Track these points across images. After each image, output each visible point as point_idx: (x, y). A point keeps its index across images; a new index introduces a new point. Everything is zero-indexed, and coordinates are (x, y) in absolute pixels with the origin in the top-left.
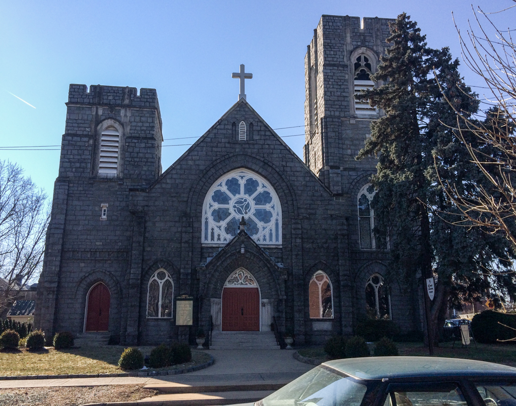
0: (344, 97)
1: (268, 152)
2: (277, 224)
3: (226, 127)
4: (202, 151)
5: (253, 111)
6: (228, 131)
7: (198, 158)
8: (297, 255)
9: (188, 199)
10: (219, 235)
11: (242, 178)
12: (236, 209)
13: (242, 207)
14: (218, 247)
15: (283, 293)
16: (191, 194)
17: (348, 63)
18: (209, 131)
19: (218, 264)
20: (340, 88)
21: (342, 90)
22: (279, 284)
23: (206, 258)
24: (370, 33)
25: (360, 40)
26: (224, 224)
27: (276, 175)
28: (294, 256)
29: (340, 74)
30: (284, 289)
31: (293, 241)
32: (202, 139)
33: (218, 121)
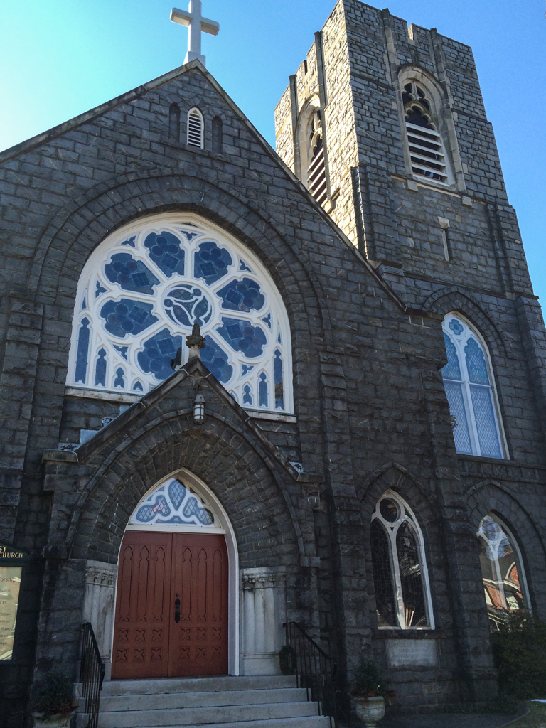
0: (393, 139)
1: (257, 188)
2: (278, 364)
3: (156, 108)
4: (87, 144)
5: (222, 95)
6: (161, 118)
7: (74, 156)
8: (339, 443)
9: (34, 254)
10: (120, 372)
11: (190, 236)
12: (171, 309)
13: (189, 306)
14: (118, 403)
15: (311, 548)
16: (46, 241)
17: (394, 83)
18: (109, 103)
19: (120, 448)
20: (384, 122)
21: (389, 127)
22: (299, 521)
23: (78, 430)
24: (425, 50)
25: (410, 56)
26: (135, 342)
27: (277, 243)
28: (331, 447)
29: (383, 98)
30: (312, 536)
31: (327, 403)
32: (88, 117)
33: (136, 90)
